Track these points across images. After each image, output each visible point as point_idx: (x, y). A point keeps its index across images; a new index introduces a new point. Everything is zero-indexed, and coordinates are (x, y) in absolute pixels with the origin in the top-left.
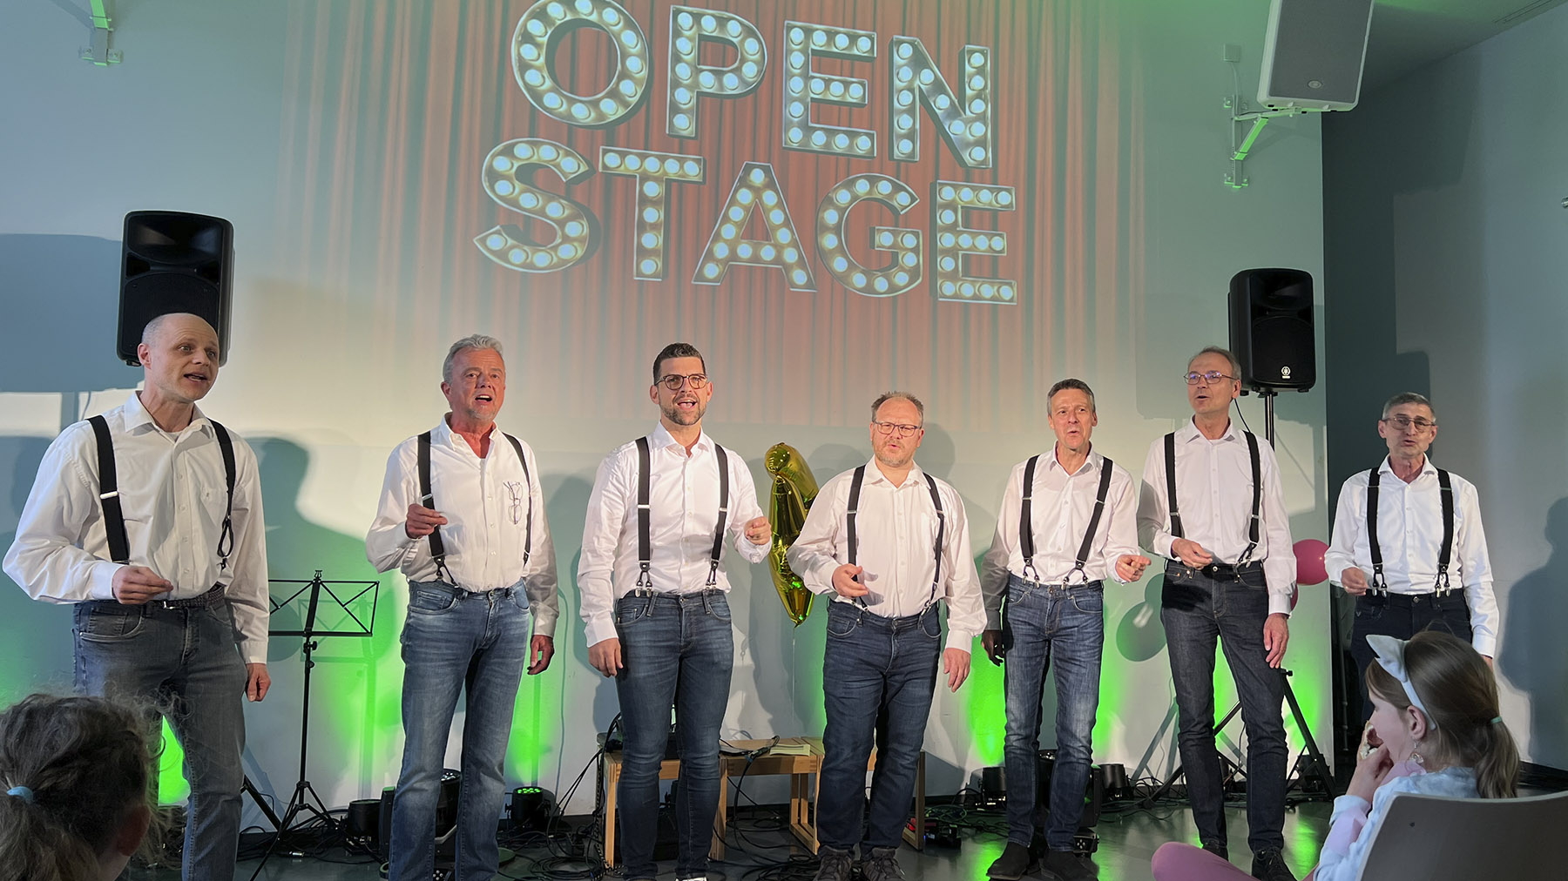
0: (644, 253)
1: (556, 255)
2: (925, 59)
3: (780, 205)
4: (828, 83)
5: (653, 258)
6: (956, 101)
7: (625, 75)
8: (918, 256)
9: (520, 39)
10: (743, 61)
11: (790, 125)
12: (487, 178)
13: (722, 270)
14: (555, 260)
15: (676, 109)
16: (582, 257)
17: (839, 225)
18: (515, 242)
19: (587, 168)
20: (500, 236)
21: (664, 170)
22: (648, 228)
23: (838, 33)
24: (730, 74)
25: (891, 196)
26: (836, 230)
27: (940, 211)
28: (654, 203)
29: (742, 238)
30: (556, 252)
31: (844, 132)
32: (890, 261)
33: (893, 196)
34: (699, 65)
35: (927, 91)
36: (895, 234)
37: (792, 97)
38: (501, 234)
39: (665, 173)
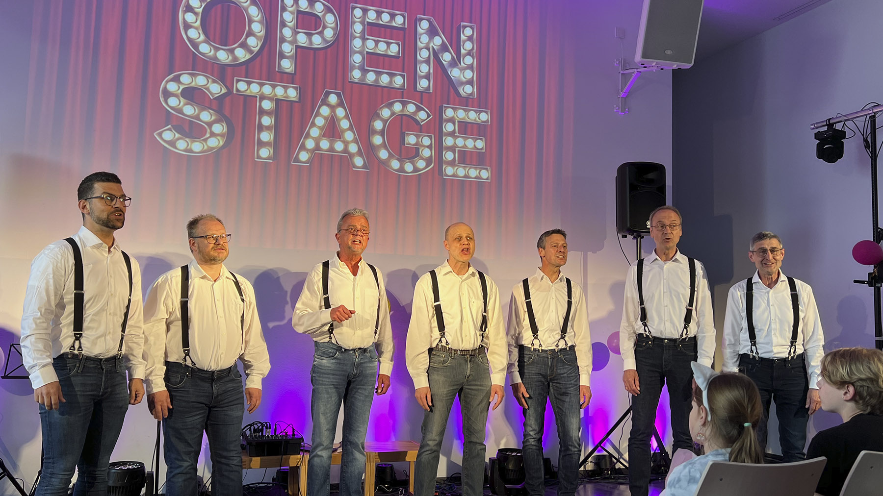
0: (261, 144)
1: (206, 144)
2: (437, 30)
3: (346, 117)
4: (377, 42)
5: (268, 147)
6: (455, 56)
7: (251, 33)
8: (431, 151)
9: (185, 9)
10: (325, 27)
11: (353, 68)
12: (163, 96)
13: (310, 156)
14: (206, 147)
15: (282, 56)
16: (223, 146)
17: (383, 130)
18: (180, 136)
19: (226, 91)
20: (171, 132)
21: (274, 92)
22: (264, 129)
23: (383, 12)
24: (316, 35)
25: (415, 113)
26: (382, 133)
27: (445, 124)
28: (268, 113)
29: (323, 136)
30: (206, 143)
31: (387, 73)
32: (413, 154)
33: (417, 113)
34: (297, 29)
35: (437, 50)
36: (417, 136)
37: (355, 50)
38: (171, 131)
39: (276, 95)
